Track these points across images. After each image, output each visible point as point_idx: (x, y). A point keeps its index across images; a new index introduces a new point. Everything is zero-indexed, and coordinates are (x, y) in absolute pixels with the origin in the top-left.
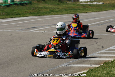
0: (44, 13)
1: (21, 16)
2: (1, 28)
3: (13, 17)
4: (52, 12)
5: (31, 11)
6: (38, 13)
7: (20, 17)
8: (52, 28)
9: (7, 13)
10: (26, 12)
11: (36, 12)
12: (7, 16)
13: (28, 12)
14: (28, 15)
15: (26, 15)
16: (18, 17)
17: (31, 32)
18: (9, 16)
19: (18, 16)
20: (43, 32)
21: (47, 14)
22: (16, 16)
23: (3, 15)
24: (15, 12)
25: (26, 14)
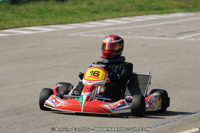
1: (164, 11)
2: (129, 33)
3: (150, 13)
5: (183, 4)
6: (194, 7)
7: (162, 13)
9: (140, 6)
10: (172, 4)
11: (191, 6)
13: (176, 6)
14: (176, 10)
15: (173, 11)
16: (159, 14)
18: (143, 12)
19: (159, 11)
22: (155, 12)
23: (133, 10)
24: (154, 6)
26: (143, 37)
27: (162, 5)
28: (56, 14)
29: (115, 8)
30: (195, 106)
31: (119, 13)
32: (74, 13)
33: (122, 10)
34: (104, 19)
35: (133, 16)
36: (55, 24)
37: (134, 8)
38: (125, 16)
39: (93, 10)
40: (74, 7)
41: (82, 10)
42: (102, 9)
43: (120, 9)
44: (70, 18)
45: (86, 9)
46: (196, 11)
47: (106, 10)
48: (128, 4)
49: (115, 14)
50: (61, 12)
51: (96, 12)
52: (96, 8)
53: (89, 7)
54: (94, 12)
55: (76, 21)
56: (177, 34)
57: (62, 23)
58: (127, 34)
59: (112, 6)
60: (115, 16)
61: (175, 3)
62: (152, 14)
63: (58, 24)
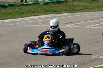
0: (78, 10)
1: (58, 12)
3: (51, 13)
4: (86, 10)
5: (67, 8)
6: (73, 10)
7: (56, 14)
8: (85, 23)
9: (45, 10)
10: (62, 9)
11: (71, 10)
12: (45, 13)
13: (64, 10)
14: (64, 12)
16: (55, 14)
17: (66, 27)
18: (47, 13)
19: (55, 12)
20: (77, 27)
21: (80, 11)
22: (53, 13)
23: (42, 12)
24: (53, 10)
25: (62, 11)
26: (47, 26)
27: (57, 9)
28: (2, 14)
29: (32, 11)
30: (74, 60)
31: (35, 13)
32: (12, 14)
33: (36, 12)
34: (27, 17)
35: (42, 15)
36: (2, 20)
37: (42, 11)
38: (38, 15)
39: (21, 12)
40: (12, 11)
41: (15, 12)
42: (26, 11)
43: (35, 11)
44: (10, 16)
45: (18, 12)
46: (74, 12)
47: (28, 12)
48: (39, 9)
49: (33, 14)
50: (5, 13)
51: (23, 13)
52: (23, 11)
53: (19, 11)
54: (22, 13)
55: (13, 18)
56: (64, 24)
57: (5, 19)
58: (39, 24)
59: (31, 10)
60: (32, 15)
61: (63, 8)
62: (51, 14)
63: (3, 19)
